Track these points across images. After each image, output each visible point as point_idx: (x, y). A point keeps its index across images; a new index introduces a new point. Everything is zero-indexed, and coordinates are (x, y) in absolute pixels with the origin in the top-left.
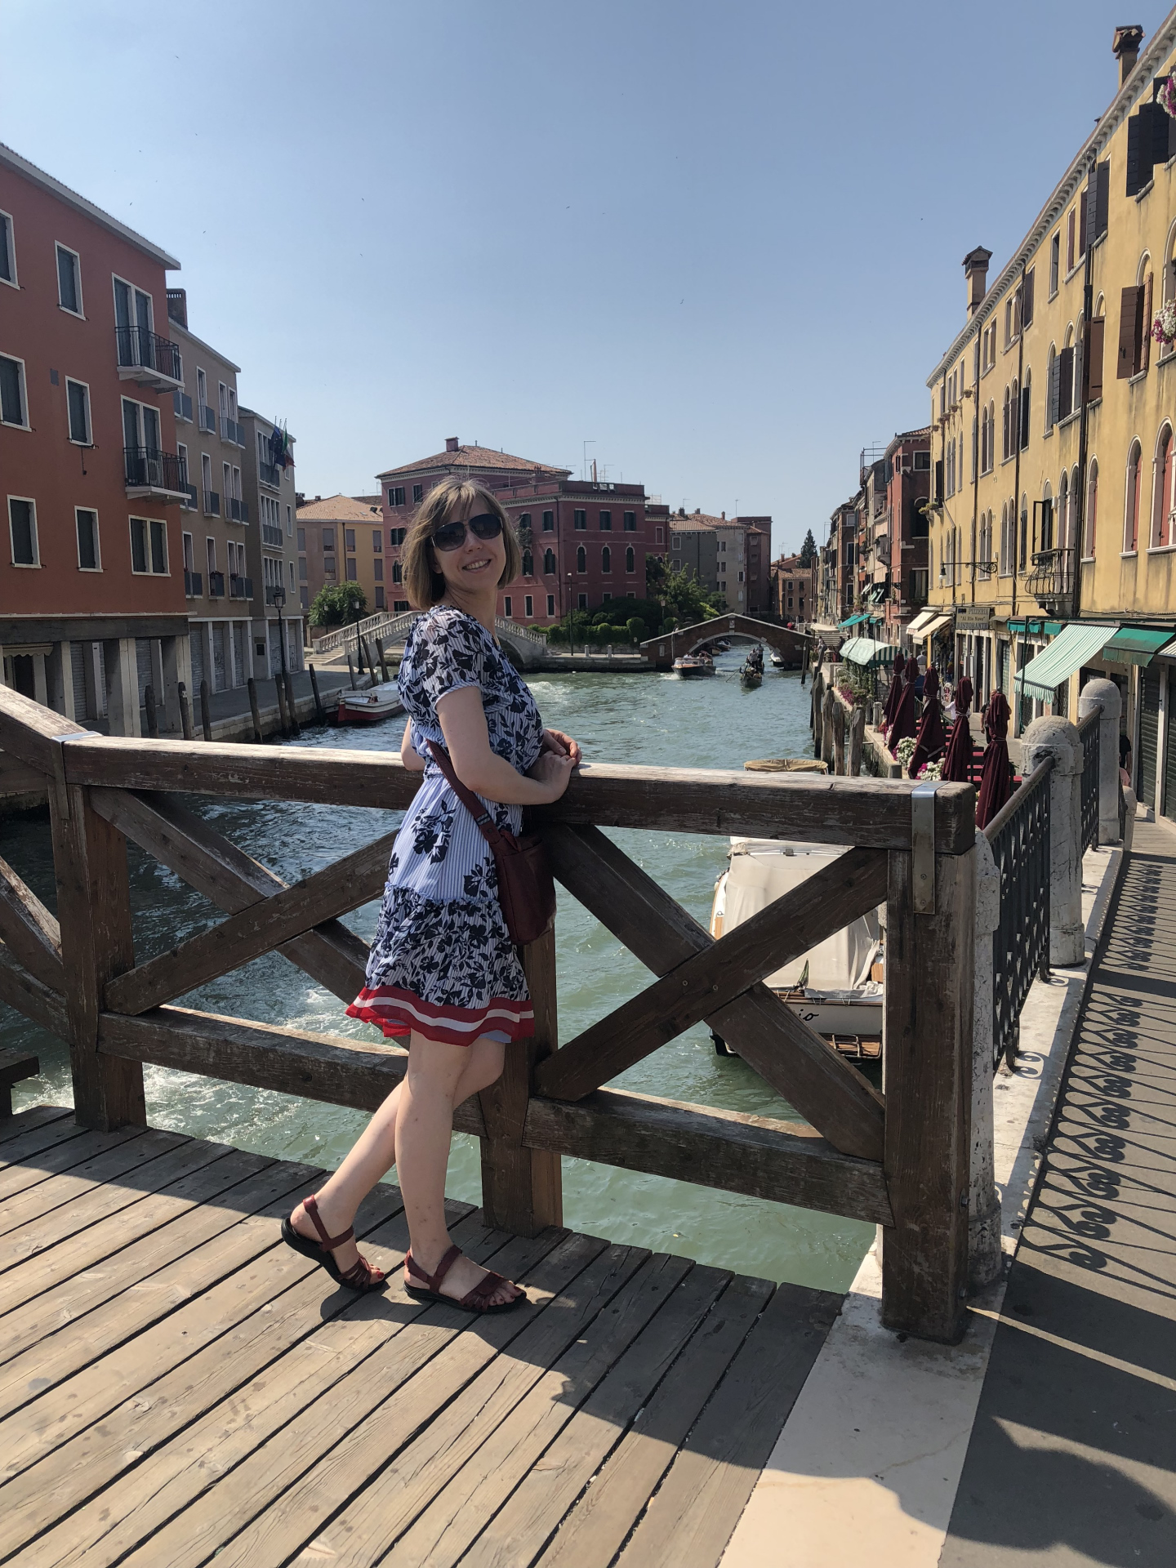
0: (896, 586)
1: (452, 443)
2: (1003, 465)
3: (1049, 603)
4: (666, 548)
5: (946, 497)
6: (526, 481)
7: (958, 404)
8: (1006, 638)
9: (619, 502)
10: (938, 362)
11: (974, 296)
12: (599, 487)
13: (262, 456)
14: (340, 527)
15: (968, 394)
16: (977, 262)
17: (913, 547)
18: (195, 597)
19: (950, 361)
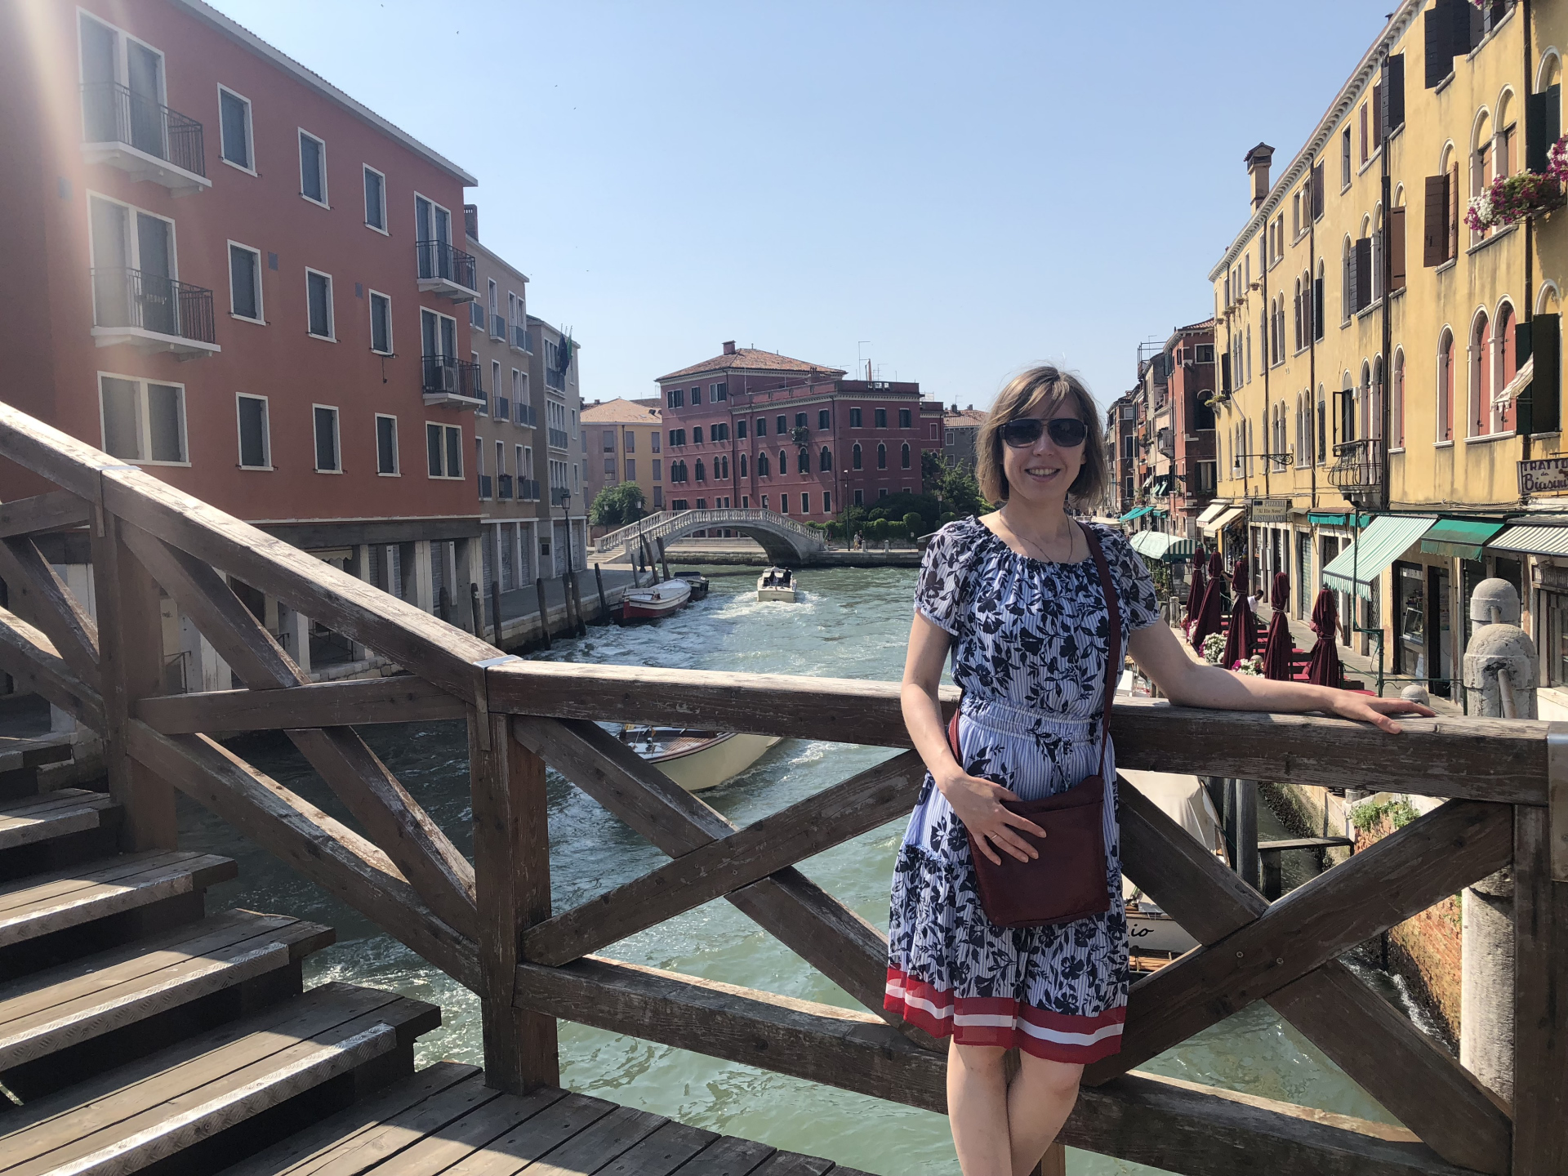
0: (1181, 478)
1: (729, 347)
2: (1296, 356)
3: (1354, 494)
4: (941, 444)
5: (1233, 389)
6: (802, 382)
7: (1244, 297)
8: (1306, 530)
9: (894, 400)
10: (1223, 256)
11: (1257, 191)
12: (874, 386)
13: (549, 362)
14: (620, 429)
15: (1255, 287)
16: (1260, 158)
17: (1197, 439)
18: (485, 499)
19: (1234, 255)
